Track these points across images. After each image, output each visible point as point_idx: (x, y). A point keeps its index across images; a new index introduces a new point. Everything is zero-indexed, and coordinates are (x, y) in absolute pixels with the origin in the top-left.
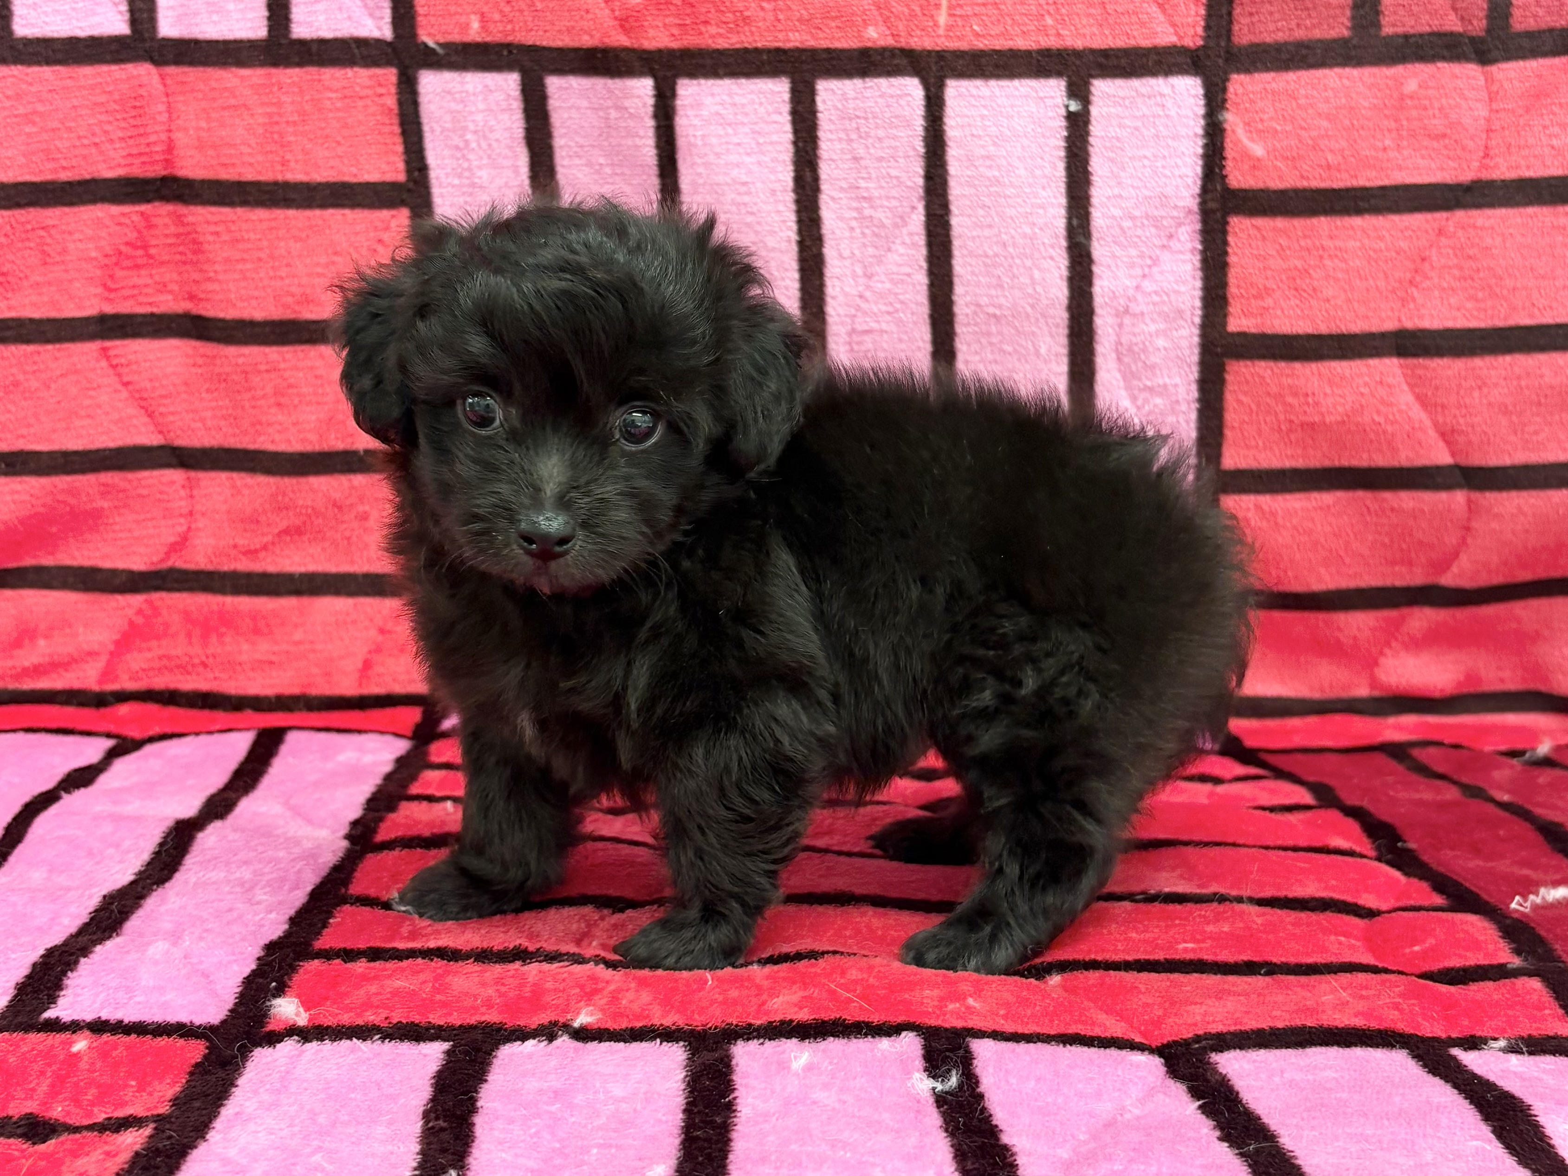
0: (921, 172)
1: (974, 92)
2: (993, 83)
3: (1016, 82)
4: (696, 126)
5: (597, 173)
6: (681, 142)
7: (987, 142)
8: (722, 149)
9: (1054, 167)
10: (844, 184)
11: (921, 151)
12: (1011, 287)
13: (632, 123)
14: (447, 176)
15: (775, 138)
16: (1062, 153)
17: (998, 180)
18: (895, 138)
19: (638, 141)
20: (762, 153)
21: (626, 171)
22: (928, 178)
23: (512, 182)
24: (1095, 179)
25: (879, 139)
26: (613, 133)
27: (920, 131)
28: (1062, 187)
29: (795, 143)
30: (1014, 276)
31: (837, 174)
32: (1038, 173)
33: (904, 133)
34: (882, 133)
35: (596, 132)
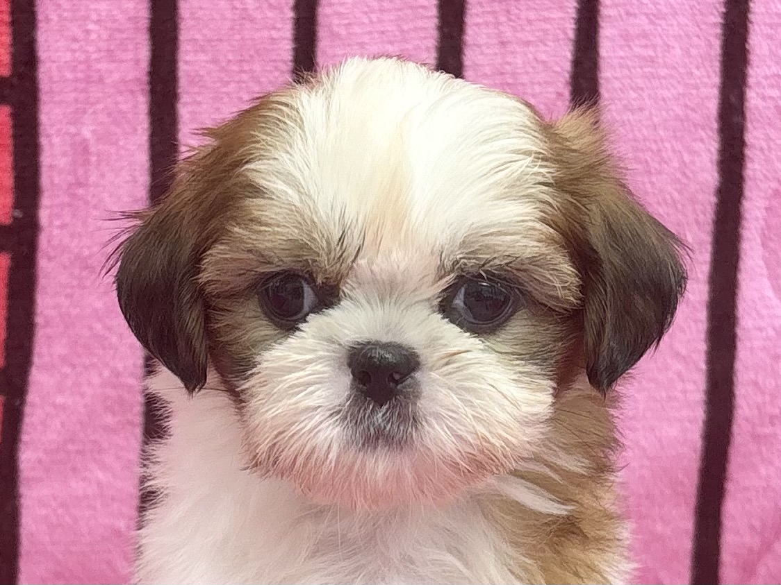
0: (569, 56)
4: (339, 14)
5: (223, 69)
6: (322, 33)
7: (643, 21)
8: (366, 39)
9: (710, 45)
10: (488, 70)
11: (571, 35)
12: (660, 173)
13: (270, 14)
14: (59, 69)
15: (420, 23)
16: (719, 31)
17: (652, 60)
18: (546, 20)
19: (274, 34)
20: (405, 41)
21: (257, 67)
22: (577, 63)
23: (130, 76)
24: (754, 58)
25: (530, 22)
26: (248, 25)
27: (572, 13)
28: (717, 65)
29: (441, 28)
30: (663, 161)
31: (480, 59)
32: (693, 52)
33: (556, 14)
34: (532, 15)
35: (228, 24)
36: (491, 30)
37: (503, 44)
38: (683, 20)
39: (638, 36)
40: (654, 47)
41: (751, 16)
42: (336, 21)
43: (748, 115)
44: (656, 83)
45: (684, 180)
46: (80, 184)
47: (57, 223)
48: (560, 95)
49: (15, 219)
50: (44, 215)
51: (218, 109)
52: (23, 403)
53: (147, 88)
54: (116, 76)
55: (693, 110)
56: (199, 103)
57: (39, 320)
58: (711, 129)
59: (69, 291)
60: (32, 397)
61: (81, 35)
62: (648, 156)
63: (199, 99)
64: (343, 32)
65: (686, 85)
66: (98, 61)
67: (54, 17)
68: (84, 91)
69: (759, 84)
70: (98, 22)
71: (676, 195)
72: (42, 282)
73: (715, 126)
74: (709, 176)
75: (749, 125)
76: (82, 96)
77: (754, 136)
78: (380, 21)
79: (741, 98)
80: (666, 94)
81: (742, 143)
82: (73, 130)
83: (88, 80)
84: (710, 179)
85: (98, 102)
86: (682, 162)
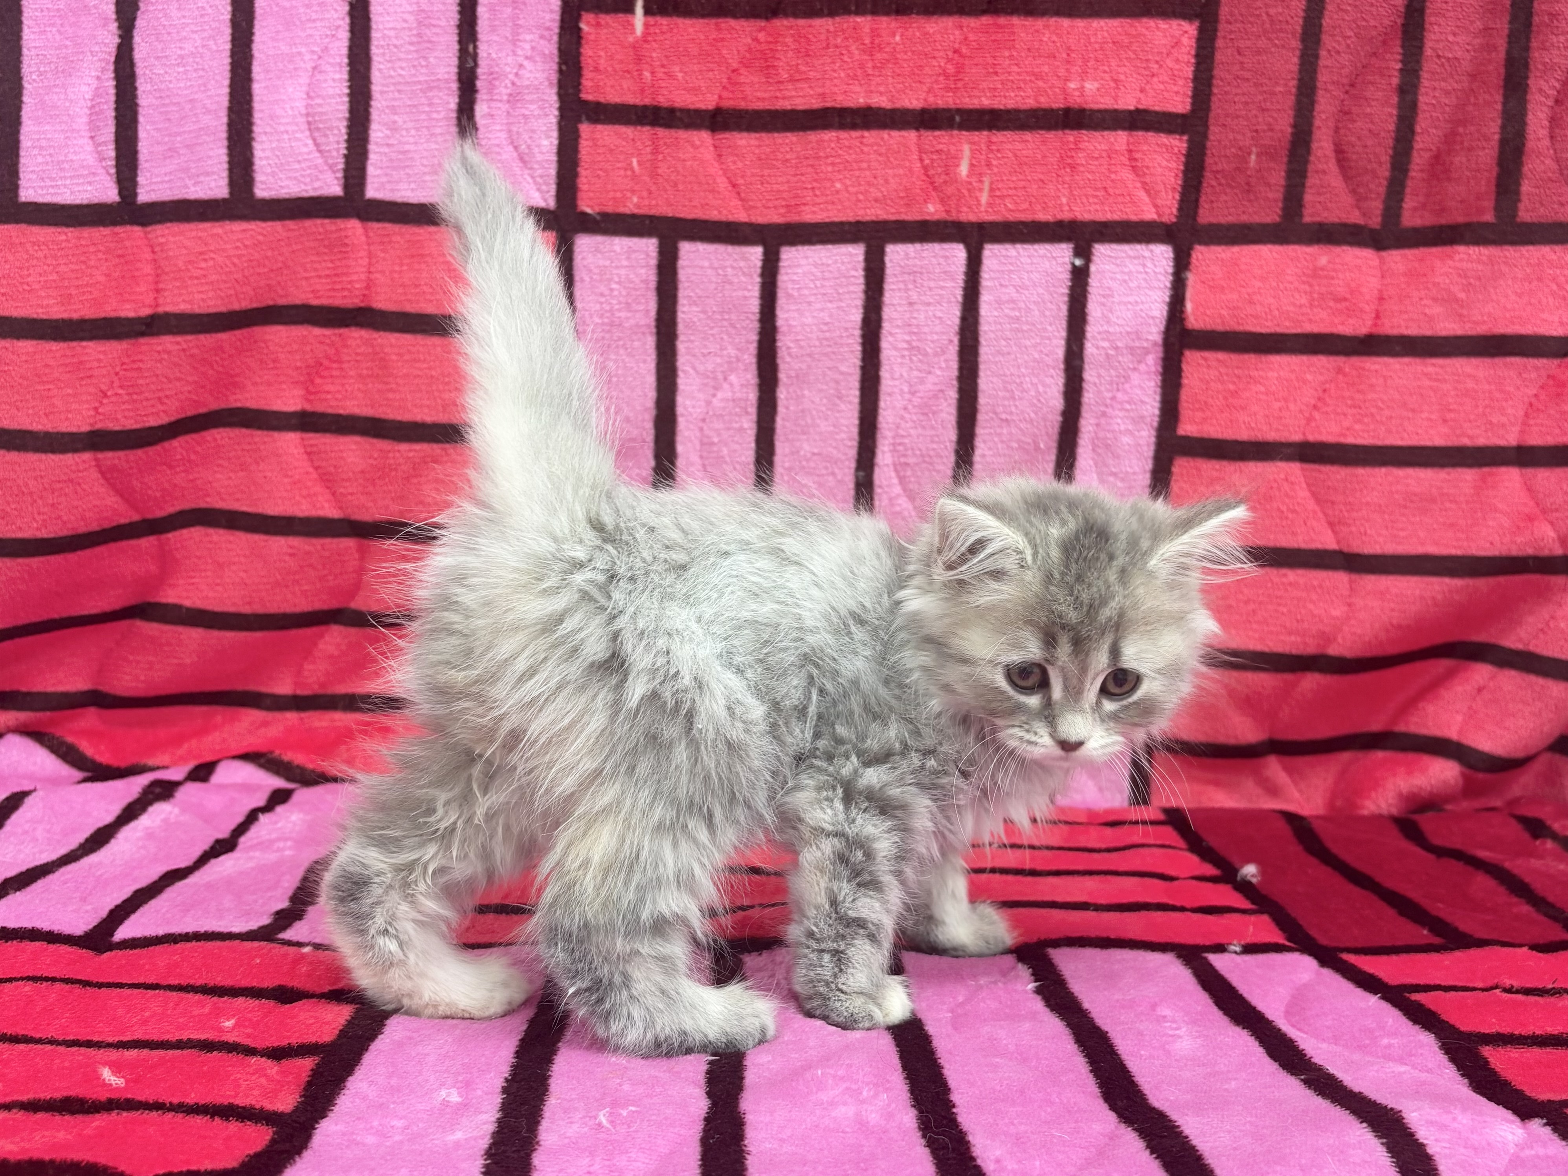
0: (958, 314)
1: (1004, 252)
2: (1018, 246)
3: (1036, 246)
4: (793, 281)
5: (709, 318)
6: (781, 294)
7: (1011, 290)
8: (812, 299)
9: (1059, 309)
10: (899, 323)
11: (960, 299)
12: (1021, 399)
13: (743, 279)
14: (591, 316)
15: (852, 288)
16: (1066, 299)
17: (1018, 319)
18: (942, 288)
19: (746, 293)
20: (841, 300)
21: (733, 317)
22: (963, 319)
23: (643, 322)
24: (1090, 319)
25: (930, 289)
26: (727, 287)
27: (961, 283)
28: (1064, 324)
29: (866, 292)
30: (1024, 391)
31: (895, 315)
32: (1047, 313)
33: (949, 284)
34: (932, 284)
35: (713, 286)
36: (904, 294)
37: (911, 304)
38: (1041, 291)
39: (1008, 302)
40: (1019, 309)
41: (1090, 289)
42: (790, 286)
43: (1086, 360)
44: (1020, 335)
45: (1039, 404)
48: (951, 341)
51: (705, 347)
53: (654, 330)
54: (632, 322)
55: (1047, 355)
56: (692, 341)
58: (1059, 369)
61: (607, 292)
62: (1013, 387)
64: (796, 294)
65: (1042, 338)
66: (619, 310)
67: (587, 279)
68: (609, 331)
69: (1094, 337)
70: (619, 283)
71: (1033, 415)
73: (1062, 366)
74: (1057, 402)
75: (1086, 366)
76: (607, 336)
77: (1090, 374)
78: (823, 286)
79: (1081, 347)
80: (1028, 343)
81: (1081, 380)
83: (611, 324)
84: (1057, 404)
86: (1038, 392)
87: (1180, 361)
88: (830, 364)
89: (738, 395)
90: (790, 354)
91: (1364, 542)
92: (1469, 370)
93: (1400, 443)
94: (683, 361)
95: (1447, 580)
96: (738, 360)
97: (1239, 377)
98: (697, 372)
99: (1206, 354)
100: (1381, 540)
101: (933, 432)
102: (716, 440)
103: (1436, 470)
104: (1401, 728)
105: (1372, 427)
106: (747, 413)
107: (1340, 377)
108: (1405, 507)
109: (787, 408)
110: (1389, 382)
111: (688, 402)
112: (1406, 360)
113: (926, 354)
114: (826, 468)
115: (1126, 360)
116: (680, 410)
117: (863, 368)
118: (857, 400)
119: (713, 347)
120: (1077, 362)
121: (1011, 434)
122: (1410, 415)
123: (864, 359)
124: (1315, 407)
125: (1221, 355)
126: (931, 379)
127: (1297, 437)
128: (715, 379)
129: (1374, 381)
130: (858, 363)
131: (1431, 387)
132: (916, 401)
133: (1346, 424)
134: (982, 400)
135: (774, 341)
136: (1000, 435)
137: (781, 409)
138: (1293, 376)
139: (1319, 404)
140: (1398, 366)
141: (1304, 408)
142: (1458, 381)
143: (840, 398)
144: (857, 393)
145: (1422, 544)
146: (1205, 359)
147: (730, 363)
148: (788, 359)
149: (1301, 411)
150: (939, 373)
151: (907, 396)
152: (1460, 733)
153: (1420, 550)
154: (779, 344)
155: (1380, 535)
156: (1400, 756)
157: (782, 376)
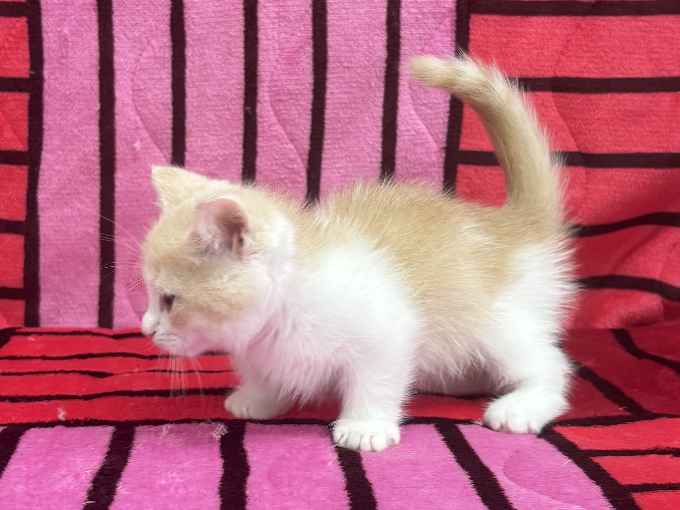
43: (402, 22)
44: (355, 5)
45: (370, 56)
46: (64, 57)
47: (53, 77)
48: (307, 11)
49: (31, 75)
50: (46, 73)
51: (133, 19)
52: (38, 169)
55: (374, 19)
56: (123, 16)
57: (45, 127)
58: (383, 29)
59: (60, 112)
60: (43, 166)
62: (352, 43)
63: (123, 13)
65: (371, 7)
69: (406, 5)
71: (366, 63)
72: (46, 107)
73: (385, 27)
74: (383, 53)
75: (402, 27)
77: (404, 32)
79: (398, 13)
80: (361, 11)
81: (399, 37)
82: (59, 29)
84: (383, 54)
85: (71, 15)
86: (369, 46)
87: (468, 22)
88: (222, 30)
89: (158, 54)
90: (193, 23)
91: (596, 146)
92: (667, 23)
93: (620, 76)
94: (117, 31)
95: (653, 170)
96: (157, 29)
97: (509, 33)
98: (128, 38)
99: (486, 17)
100: (608, 144)
101: (297, 77)
102: (143, 87)
103: (645, 94)
104: (620, 272)
105: (601, 65)
106: (165, 67)
107: (579, 31)
108: (624, 120)
109: (193, 63)
110: (613, 34)
111: (122, 60)
112: (624, 18)
113: (290, 21)
114: (223, 105)
115: (430, 21)
116: (116, 66)
117: (246, 32)
118: (242, 56)
119: (139, 20)
120: (395, 24)
121: (351, 77)
122: (627, 56)
123: (246, 26)
124: (562, 53)
125: (496, 17)
126: (294, 39)
127: (549, 74)
128: (141, 42)
129: (602, 33)
130: (243, 29)
131: (641, 37)
132: (285, 55)
133: (582, 64)
134: (330, 53)
135: (182, 14)
136: (343, 78)
137: (189, 64)
138: (546, 32)
139: (565, 51)
140: (618, 22)
141: (554, 53)
142: (659, 32)
143: (230, 54)
144: (243, 50)
145: (636, 146)
146: (486, 20)
147: (151, 31)
148: (193, 27)
149: (552, 56)
150: (299, 34)
151: (278, 52)
152: (661, 275)
153: (634, 150)
154: (186, 16)
155: (606, 140)
156: (621, 292)
157: (189, 39)
